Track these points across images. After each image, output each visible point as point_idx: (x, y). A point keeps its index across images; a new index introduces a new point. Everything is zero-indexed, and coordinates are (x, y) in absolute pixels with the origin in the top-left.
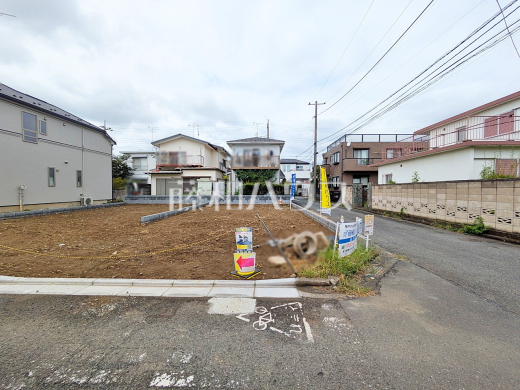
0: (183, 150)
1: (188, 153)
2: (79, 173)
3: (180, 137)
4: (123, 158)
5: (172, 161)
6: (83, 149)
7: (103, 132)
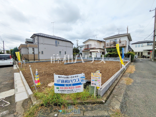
2: (65, 52)
7: (71, 42)
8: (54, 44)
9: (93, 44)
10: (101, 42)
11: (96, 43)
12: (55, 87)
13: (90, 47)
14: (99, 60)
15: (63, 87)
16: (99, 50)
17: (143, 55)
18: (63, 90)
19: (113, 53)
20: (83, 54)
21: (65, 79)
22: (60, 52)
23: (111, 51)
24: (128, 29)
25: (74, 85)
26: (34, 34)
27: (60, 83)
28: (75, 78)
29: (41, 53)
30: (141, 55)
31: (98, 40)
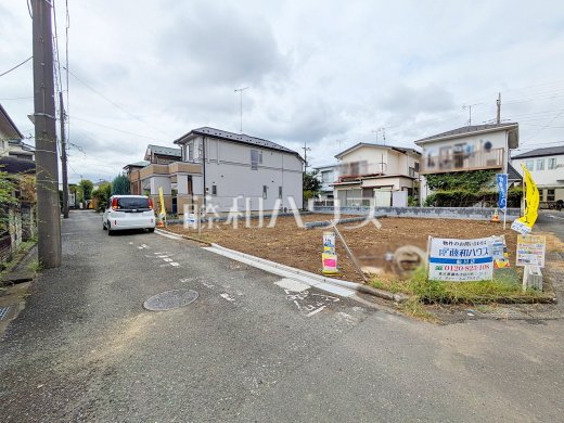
0: (363, 159)
1: (369, 162)
2: (280, 188)
3: (362, 146)
4: (314, 173)
5: (353, 171)
6: (283, 170)
8: (249, 161)
9: (374, 162)
10: (404, 152)
11: (386, 157)
12: (433, 265)
13: (362, 171)
14: (402, 215)
15: (453, 265)
16: (398, 180)
17: (557, 199)
18: (451, 272)
19: (455, 191)
20: (335, 194)
21: (460, 248)
22: (265, 187)
23: (446, 184)
24: (499, 106)
25: (477, 261)
26: (193, 132)
27: (447, 256)
28: (480, 246)
29: (210, 191)
30: (549, 198)
31: (393, 148)
